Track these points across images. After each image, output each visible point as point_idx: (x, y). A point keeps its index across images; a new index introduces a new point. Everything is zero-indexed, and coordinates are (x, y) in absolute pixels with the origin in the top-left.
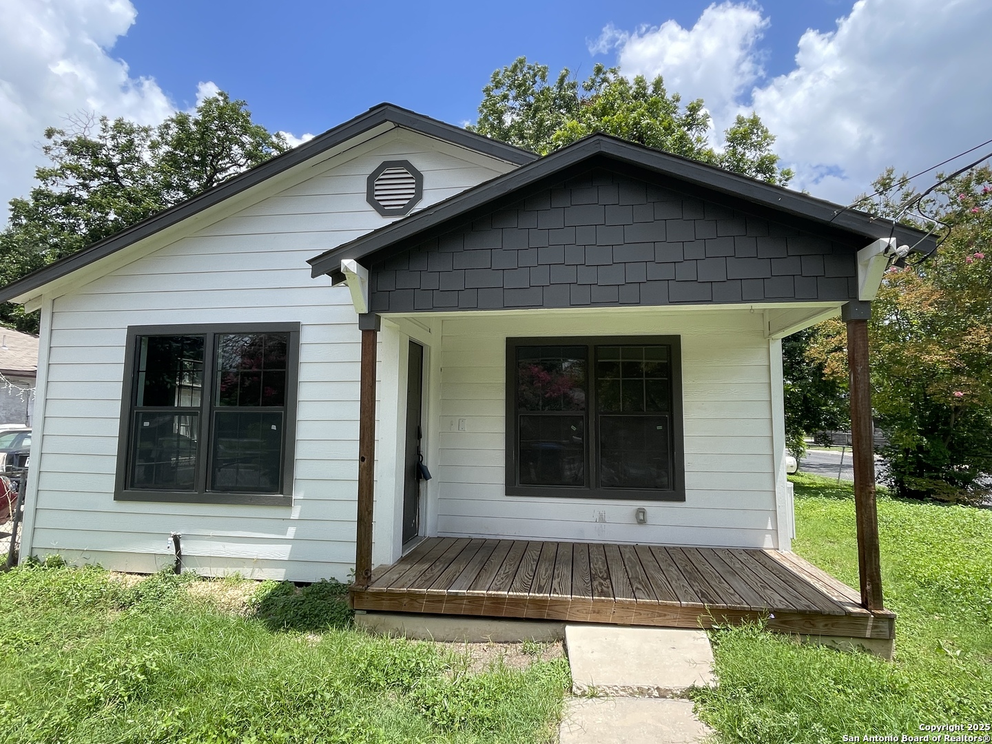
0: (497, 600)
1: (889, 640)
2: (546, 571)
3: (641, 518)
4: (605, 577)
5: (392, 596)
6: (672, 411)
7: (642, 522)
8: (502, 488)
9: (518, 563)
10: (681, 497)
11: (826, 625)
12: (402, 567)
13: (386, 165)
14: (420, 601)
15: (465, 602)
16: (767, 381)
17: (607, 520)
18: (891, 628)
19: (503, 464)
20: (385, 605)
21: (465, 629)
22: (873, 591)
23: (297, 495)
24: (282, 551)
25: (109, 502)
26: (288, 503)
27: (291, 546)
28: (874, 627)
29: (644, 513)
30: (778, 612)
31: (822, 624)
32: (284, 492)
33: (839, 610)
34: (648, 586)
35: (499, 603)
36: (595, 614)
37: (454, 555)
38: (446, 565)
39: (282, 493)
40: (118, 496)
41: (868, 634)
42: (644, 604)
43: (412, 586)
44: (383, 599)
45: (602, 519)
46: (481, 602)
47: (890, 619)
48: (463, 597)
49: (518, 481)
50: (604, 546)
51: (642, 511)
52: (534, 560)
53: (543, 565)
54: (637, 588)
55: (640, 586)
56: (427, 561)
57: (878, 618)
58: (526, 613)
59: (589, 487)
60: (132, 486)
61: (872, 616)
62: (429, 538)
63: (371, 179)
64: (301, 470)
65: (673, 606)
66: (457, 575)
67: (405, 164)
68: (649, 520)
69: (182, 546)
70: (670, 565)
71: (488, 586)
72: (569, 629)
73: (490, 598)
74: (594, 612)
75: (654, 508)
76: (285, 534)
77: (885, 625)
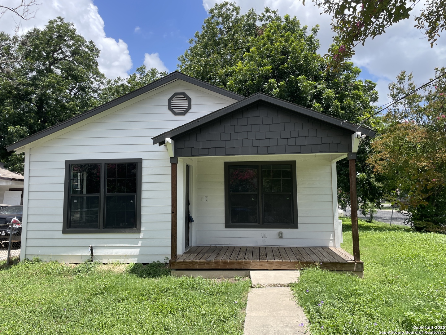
0: (225, 263)
1: (362, 271)
2: (243, 254)
3: (281, 236)
4: (265, 255)
5: (185, 263)
6: (293, 192)
7: (281, 237)
8: (224, 225)
9: (231, 253)
10: (297, 227)
11: (341, 267)
12: (186, 255)
13: (176, 94)
14: (196, 264)
15: (213, 264)
16: (331, 179)
17: (267, 237)
18: (362, 267)
19: (224, 215)
20: (183, 267)
21: (213, 274)
22: (357, 255)
23: (142, 229)
24: (136, 251)
25: (60, 234)
26: (139, 232)
27: (139, 249)
28: (357, 267)
29: (282, 233)
30: (323, 263)
31: (340, 266)
32: (137, 228)
33: (345, 261)
34: (280, 257)
35: (225, 264)
36: (260, 266)
37: (206, 251)
38: (204, 254)
39: (136, 228)
40: (65, 232)
41: (355, 270)
42: (278, 262)
43: (193, 259)
44: (182, 265)
45: (265, 237)
46: (219, 264)
47: (362, 264)
48: (212, 262)
49: (230, 222)
50: (266, 247)
51: (281, 233)
52: (237, 252)
53: (241, 253)
54: (276, 258)
55: (277, 257)
56: (196, 253)
57: (358, 264)
58: (235, 267)
59: (259, 223)
60: (70, 227)
61: (356, 263)
62: (193, 247)
63: (170, 100)
64: (144, 218)
65: (288, 262)
66: (209, 256)
67: (184, 94)
68: (284, 236)
69: (93, 251)
70: (290, 252)
71: (221, 259)
72: (251, 272)
73: (222, 262)
74: (260, 265)
75: (286, 232)
76: (138, 245)
77: (360, 266)
